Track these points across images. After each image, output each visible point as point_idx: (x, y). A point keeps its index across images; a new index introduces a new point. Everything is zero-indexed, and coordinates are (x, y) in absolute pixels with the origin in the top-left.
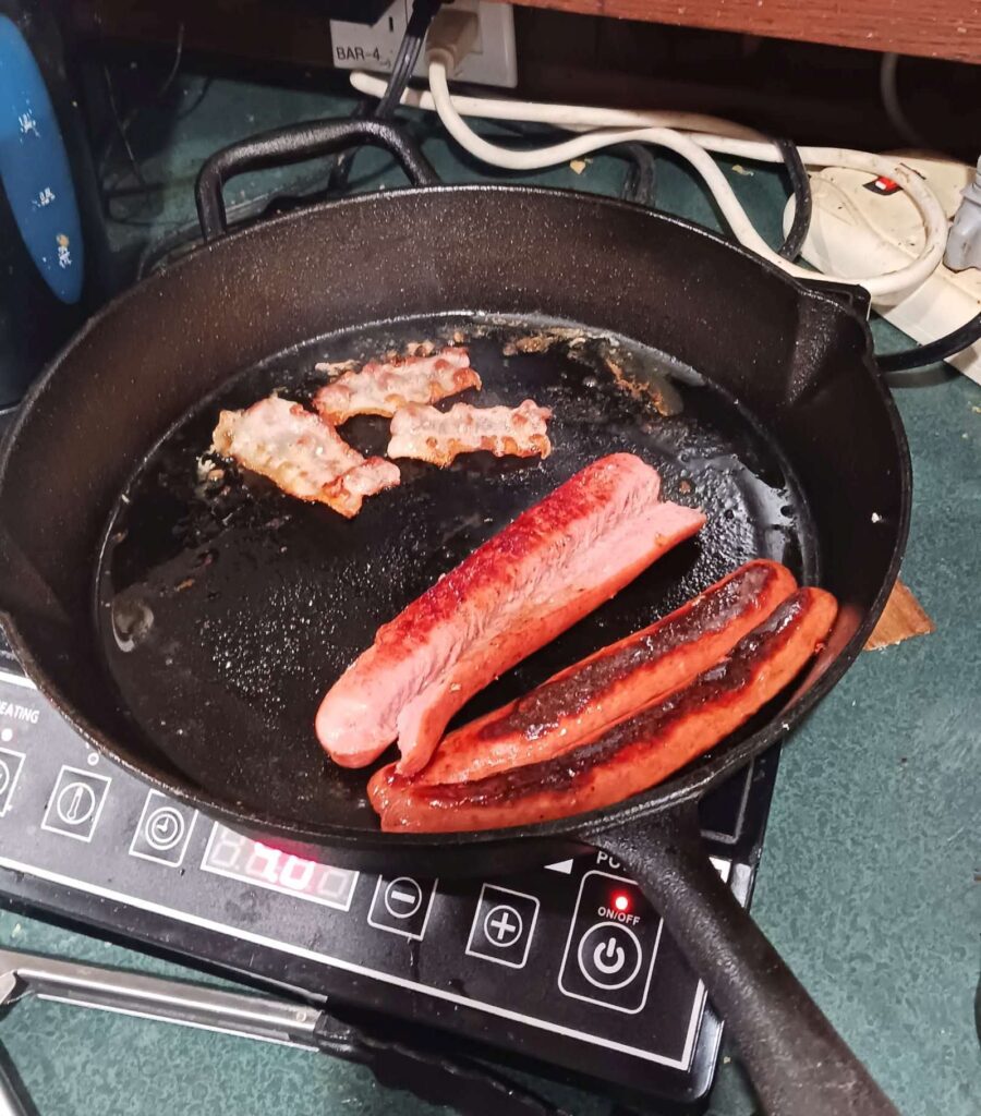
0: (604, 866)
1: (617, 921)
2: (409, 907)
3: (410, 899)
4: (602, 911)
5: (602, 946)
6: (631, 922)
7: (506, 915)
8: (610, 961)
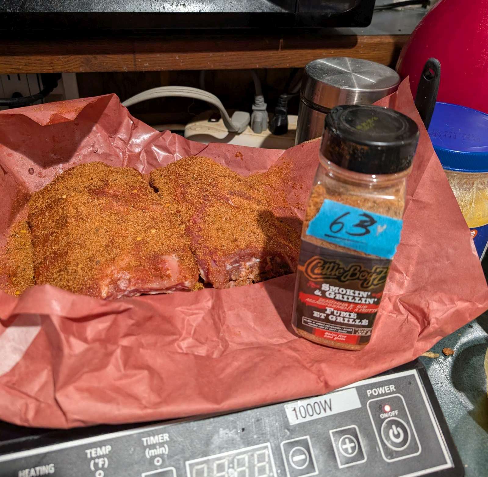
0: (372, 396)
1: (389, 417)
2: (305, 460)
3: (303, 457)
4: (383, 416)
5: (391, 432)
6: (395, 414)
7: (347, 440)
8: (398, 436)
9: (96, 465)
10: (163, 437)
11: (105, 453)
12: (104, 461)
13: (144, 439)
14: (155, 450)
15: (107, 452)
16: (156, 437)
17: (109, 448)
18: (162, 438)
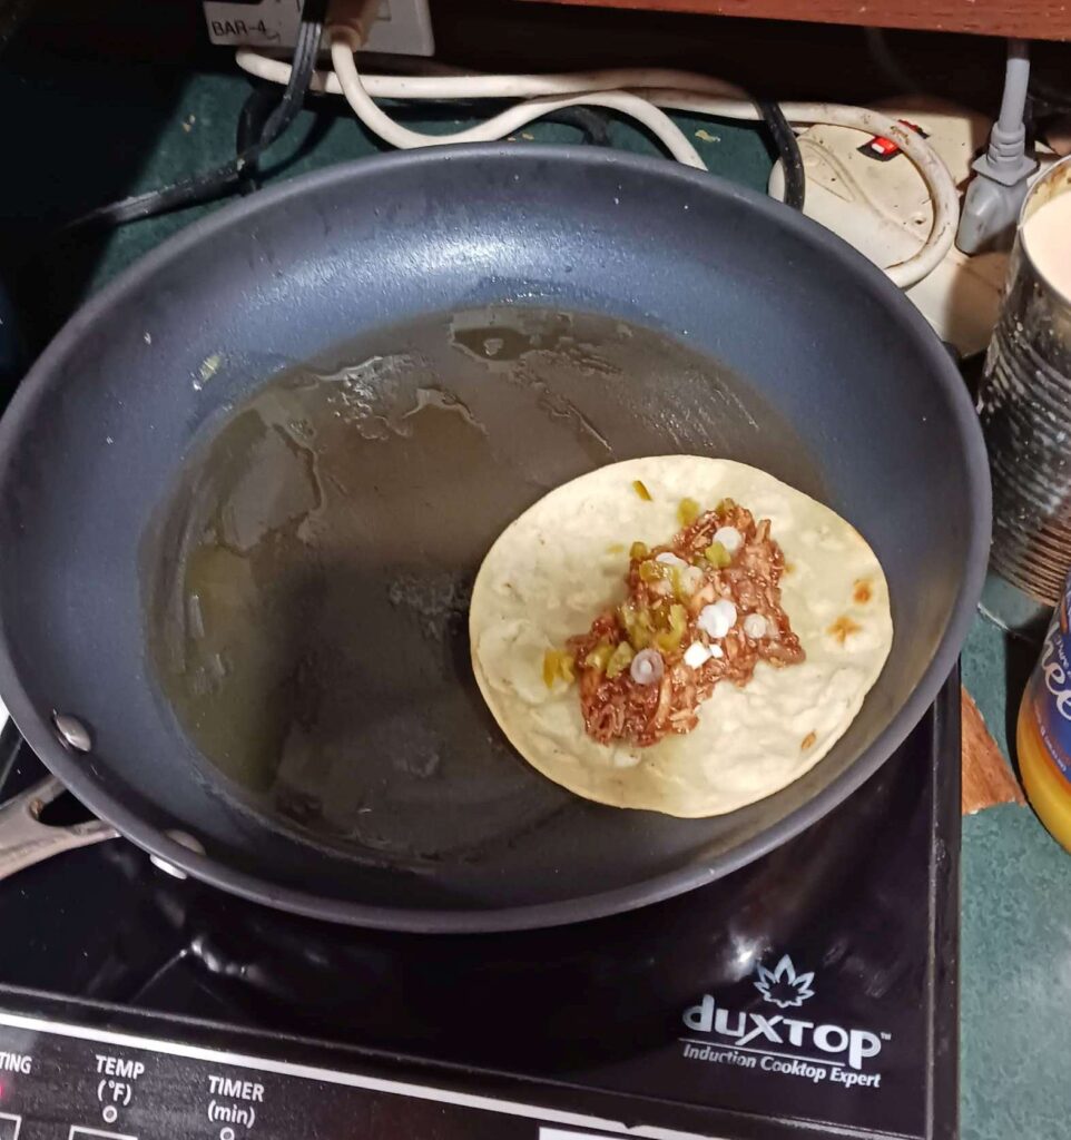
9: (108, 1092)
10: (252, 1089)
11: (130, 1076)
12: (125, 1091)
13: (214, 1079)
14: (228, 1110)
15: (135, 1077)
16: (239, 1084)
17: (140, 1068)
18: (249, 1091)
